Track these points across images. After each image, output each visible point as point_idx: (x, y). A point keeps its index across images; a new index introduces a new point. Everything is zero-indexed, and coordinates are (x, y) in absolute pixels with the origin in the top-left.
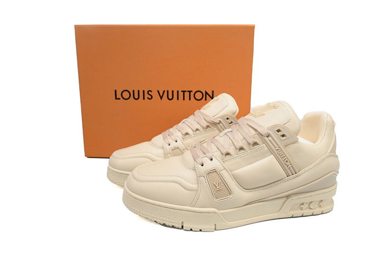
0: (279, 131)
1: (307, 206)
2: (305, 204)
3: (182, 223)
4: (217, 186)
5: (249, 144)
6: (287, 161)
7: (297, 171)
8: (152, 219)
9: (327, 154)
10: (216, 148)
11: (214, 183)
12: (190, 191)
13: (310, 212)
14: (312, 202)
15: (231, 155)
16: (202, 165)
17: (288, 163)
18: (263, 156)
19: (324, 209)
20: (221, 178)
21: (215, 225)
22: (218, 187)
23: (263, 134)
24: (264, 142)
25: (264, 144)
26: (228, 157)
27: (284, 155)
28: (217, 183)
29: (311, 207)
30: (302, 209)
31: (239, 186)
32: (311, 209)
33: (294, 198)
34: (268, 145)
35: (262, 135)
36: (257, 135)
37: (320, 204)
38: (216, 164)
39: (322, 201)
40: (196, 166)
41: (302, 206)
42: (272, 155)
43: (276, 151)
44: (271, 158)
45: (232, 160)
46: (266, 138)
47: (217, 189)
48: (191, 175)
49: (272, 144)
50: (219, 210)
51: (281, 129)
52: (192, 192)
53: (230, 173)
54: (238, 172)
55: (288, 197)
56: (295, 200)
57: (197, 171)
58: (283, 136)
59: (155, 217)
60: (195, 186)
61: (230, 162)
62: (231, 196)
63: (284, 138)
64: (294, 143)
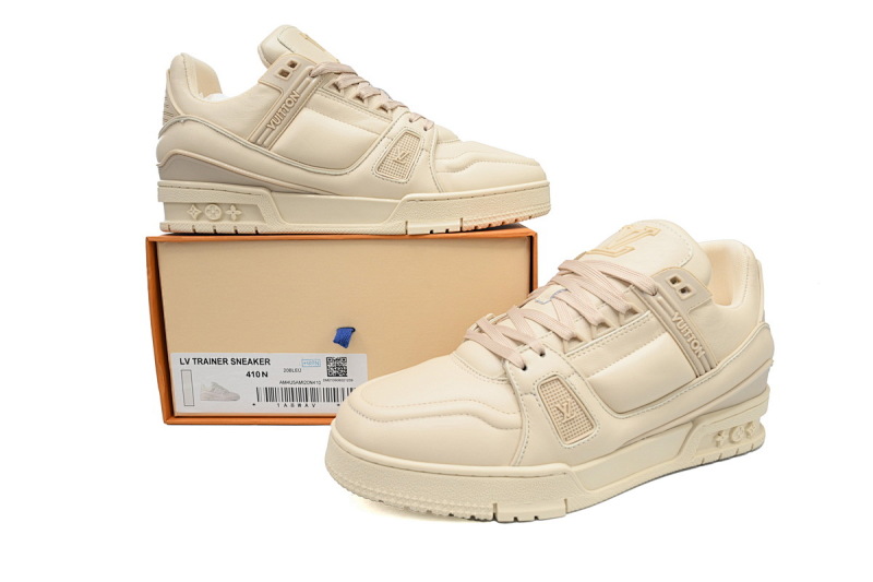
0: (674, 281)
1: (727, 436)
2: (723, 435)
3: (495, 505)
4: (564, 410)
5: (617, 313)
6: (696, 344)
7: (714, 365)
8: (400, 503)
9: (759, 325)
10: (543, 329)
11: (558, 405)
12: (505, 431)
13: (732, 449)
14: (734, 428)
15: (580, 341)
16: (525, 369)
17: (698, 348)
18: (648, 336)
19: (754, 441)
20: (572, 393)
21: (566, 500)
22: (566, 415)
23: (643, 288)
24: (648, 306)
25: (649, 312)
26: (575, 345)
27: (690, 331)
28: (565, 405)
29: (734, 438)
30: (718, 444)
31: (606, 407)
32: (732, 442)
33: (707, 422)
34: (656, 313)
35: (642, 291)
36: (630, 293)
37: (748, 430)
38: (554, 363)
39: (750, 424)
40: (510, 372)
41: (719, 438)
42: (667, 334)
43: (673, 325)
44: (664, 340)
45: (585, 351)
46: (652, 298)
47: (566, 420)
48: (502, 394)
49: (665, 309)
50: (571, 466)
51: (679, 277)
52: (511, 431)
53: (587, 379)
54: (600, 376)
55: (694, 422)
56: (708, 427)
57: (514, 382)
58: (683, 291)
59: (430, 501)
60: (514, 418)
61: (582, 356)
62: (594, 432)
63: (686, 295)
64: (705, 304)
